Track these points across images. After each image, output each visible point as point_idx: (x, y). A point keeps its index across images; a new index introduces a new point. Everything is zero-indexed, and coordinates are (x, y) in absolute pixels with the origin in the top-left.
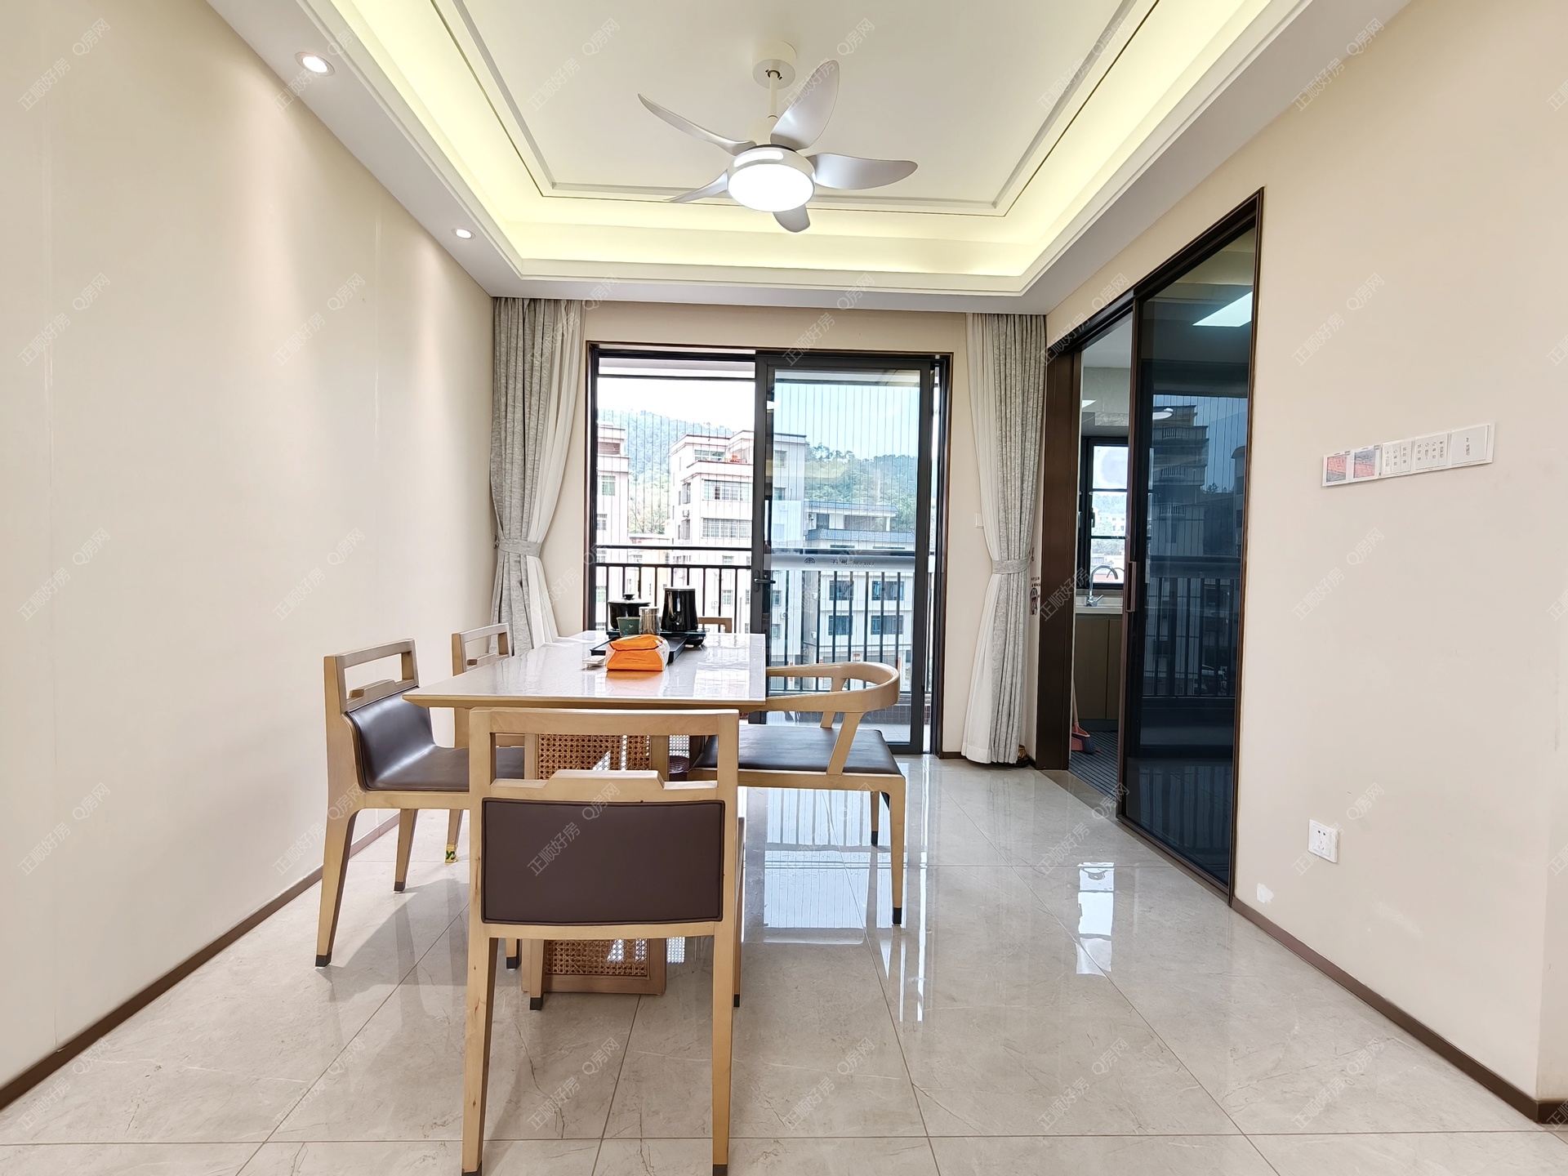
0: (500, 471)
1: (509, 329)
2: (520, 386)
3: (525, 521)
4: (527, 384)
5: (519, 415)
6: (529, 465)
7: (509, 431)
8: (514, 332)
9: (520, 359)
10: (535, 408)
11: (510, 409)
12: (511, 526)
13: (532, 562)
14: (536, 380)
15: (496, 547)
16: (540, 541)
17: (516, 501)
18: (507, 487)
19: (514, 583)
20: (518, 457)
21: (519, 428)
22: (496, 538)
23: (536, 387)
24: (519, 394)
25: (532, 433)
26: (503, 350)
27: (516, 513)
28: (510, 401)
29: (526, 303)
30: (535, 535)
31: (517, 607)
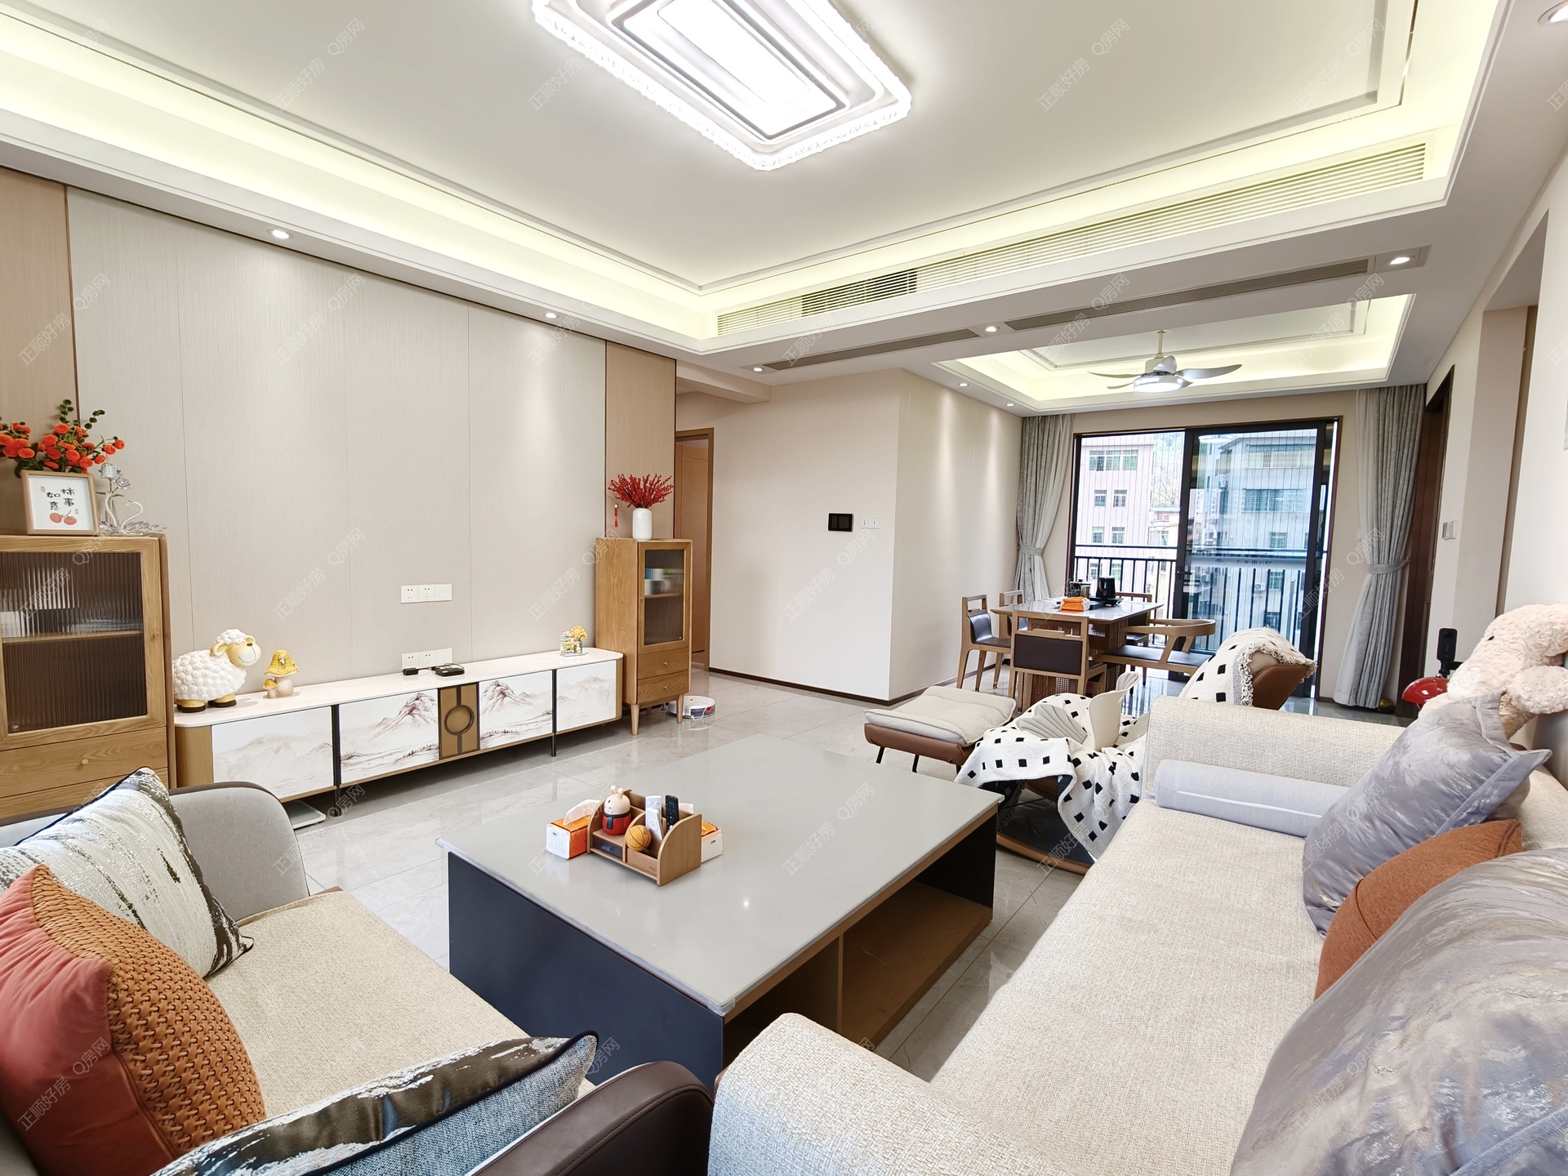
0: (1022, 510)
1: (1030, 434)
2: (1035, 464)
3: (1034, 537)
4: (1039, 463)
5: (1033, 480)
6: (1038, 507)
7: (1028, 489)
8: (1033, 435)
9: (1036, 450)
10: (1042, 476)
11: (1029, 477)
12: (1027, 540)
13: (1037, 559)
14: (1044, 461)
15: (1018, 550)
16: (1042, 547)
17: (1030, 526)
18: (1025, 519)
19: (1027, 570)
20: (1032, 502)
21: (1033, 487)
22: (1019, 545)
23: (1043, 464)
24: (1034, 469)
25: (1041, 489)
26: (1027, 445)
27: (1030, 533)
28: (1029, 473)
29: (1040, 418)
30: (1039, 544)
31: (1028, 583)
